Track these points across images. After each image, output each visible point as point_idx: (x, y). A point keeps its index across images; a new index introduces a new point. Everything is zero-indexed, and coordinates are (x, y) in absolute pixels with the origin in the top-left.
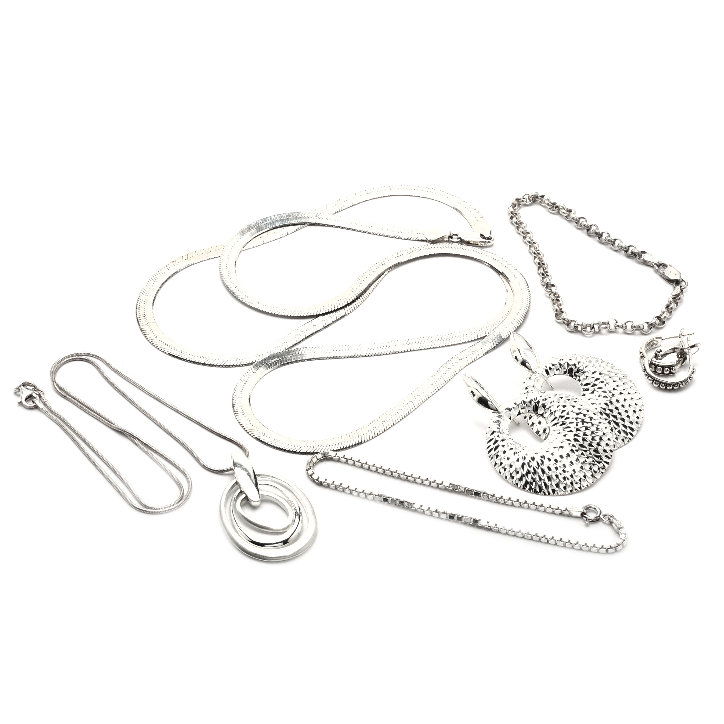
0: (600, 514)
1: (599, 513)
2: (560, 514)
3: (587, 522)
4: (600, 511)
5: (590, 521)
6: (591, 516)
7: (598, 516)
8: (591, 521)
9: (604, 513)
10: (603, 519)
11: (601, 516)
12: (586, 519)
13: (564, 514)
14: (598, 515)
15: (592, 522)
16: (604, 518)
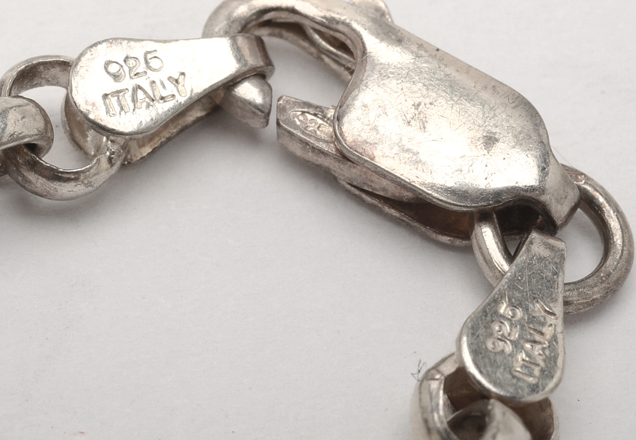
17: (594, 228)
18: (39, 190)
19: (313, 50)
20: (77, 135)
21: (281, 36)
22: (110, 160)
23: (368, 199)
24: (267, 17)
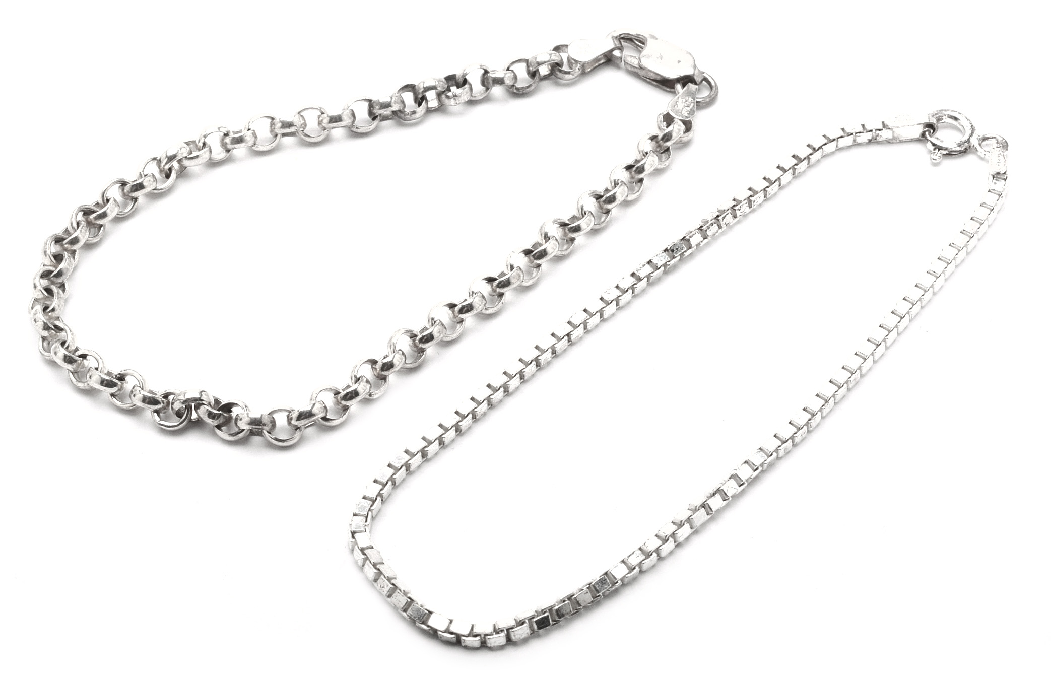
0: (971, 135)
1: (969, 132)
2: (870, 141)
3: (936, 157)
4: (972, 126)
5: (944, 154)
6: (948, 138)
7: (966, 142)
8: (947, 154)
9: (980, 133)
10: (978, 148)
11: (974, 141)
12: (935, 149)
13: (880, 140)
14: (966, 138)
15: (950, 156)
16: (980, 145)
17: (708, 86)
18: (560, 77)
19: (635, 45)
20: (571, 66)
21: (626, 42)
22: (579, 69)
23: (648, 80)
24: (622, 36)
